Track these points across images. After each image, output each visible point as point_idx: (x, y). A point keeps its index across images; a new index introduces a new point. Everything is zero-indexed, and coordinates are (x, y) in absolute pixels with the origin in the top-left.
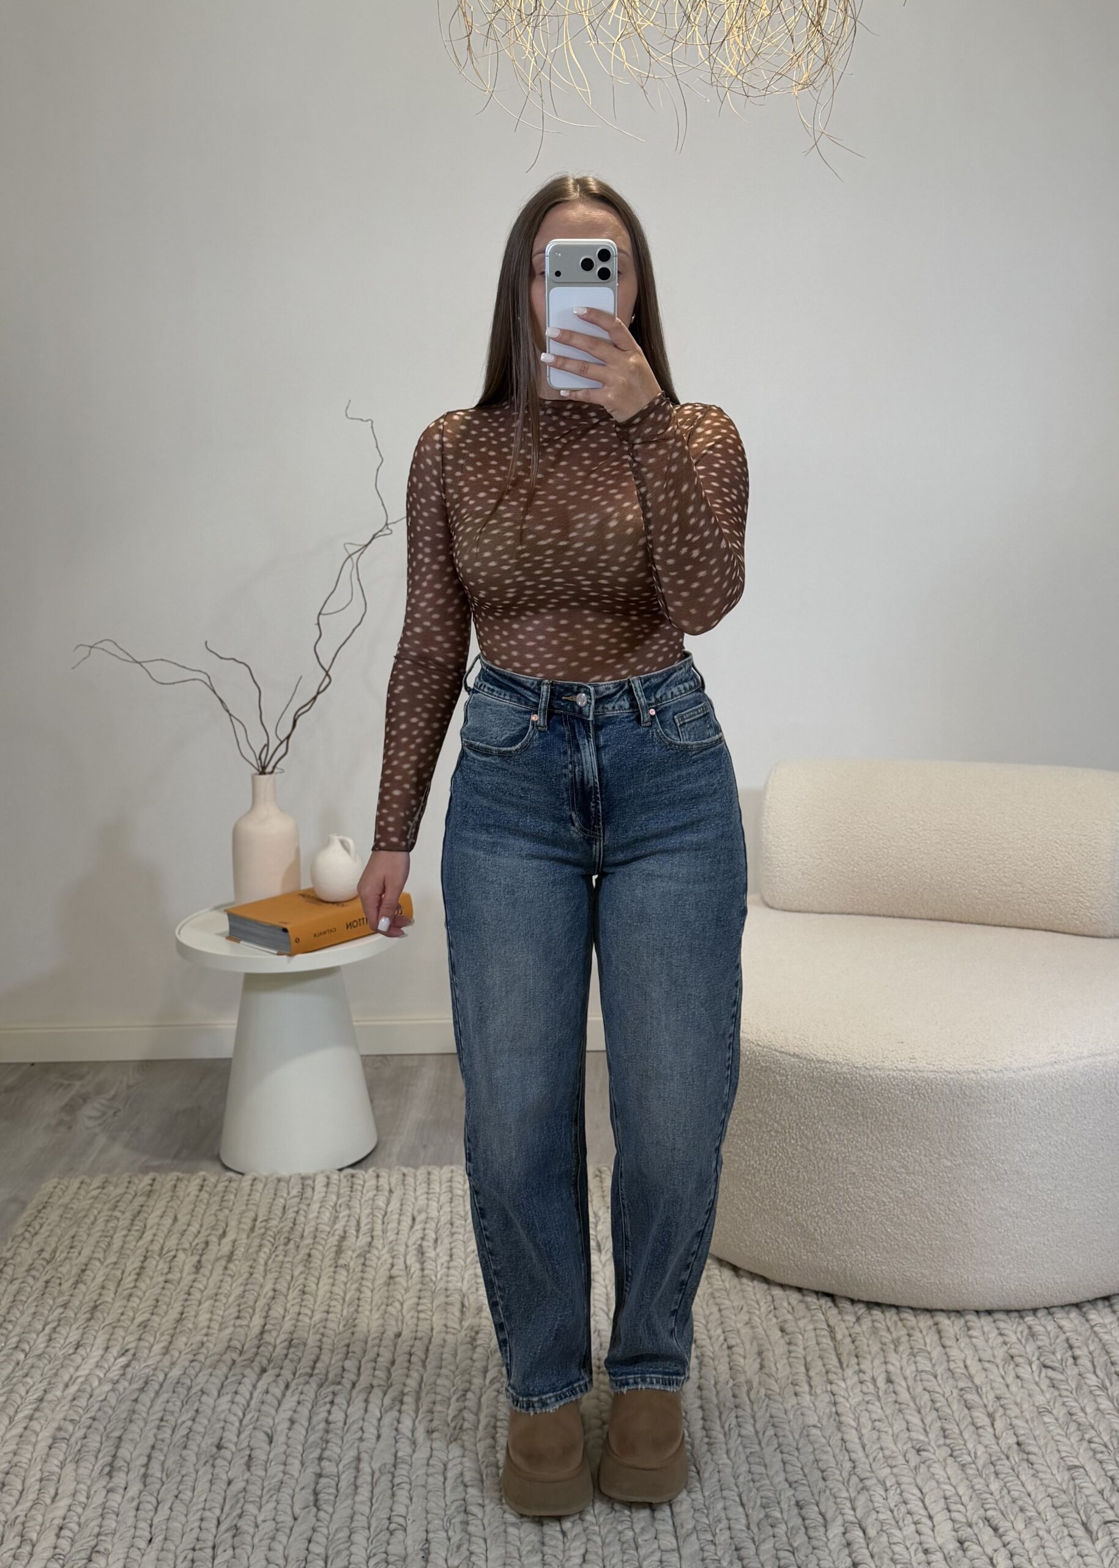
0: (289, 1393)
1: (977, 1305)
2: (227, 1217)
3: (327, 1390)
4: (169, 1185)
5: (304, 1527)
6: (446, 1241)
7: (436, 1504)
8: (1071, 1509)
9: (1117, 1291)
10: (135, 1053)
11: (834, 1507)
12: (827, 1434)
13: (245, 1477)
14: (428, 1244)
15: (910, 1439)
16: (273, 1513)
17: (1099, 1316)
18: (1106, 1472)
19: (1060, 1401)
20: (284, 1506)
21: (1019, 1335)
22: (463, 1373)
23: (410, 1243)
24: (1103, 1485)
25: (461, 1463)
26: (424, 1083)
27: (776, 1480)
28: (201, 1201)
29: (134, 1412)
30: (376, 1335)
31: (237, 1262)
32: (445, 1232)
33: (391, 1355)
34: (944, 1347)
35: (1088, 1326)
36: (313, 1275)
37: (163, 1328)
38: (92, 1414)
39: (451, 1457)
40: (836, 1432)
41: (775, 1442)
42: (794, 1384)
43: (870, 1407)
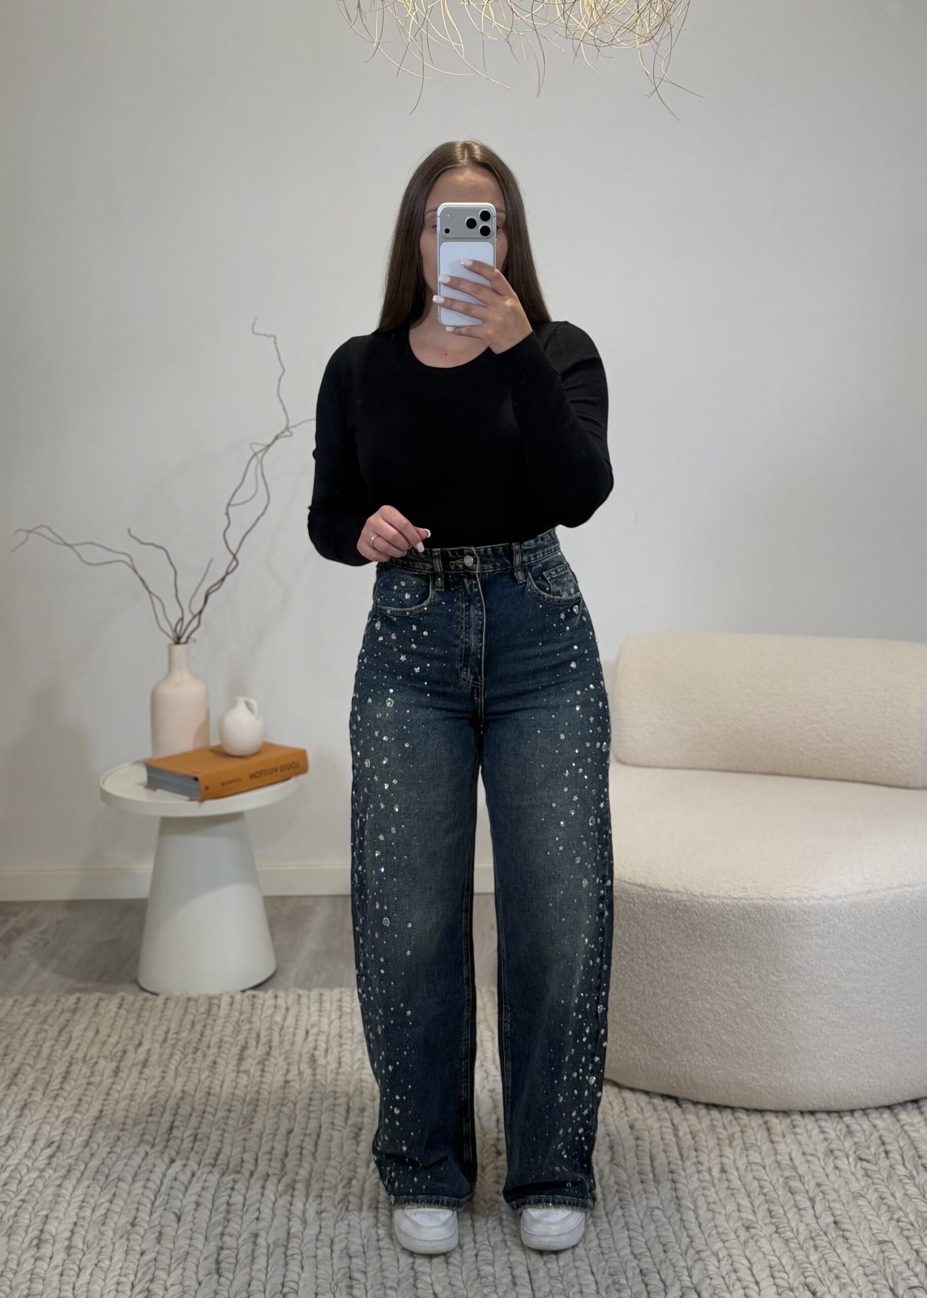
0: (195, 1180)
1: (801, 1106)
2: (143, 1030)
3: (228, 1178)
4: (92, 1003)
5: (207, 1291)
6: (336, 1051)
7: (324, 1270)
8: (879, 1276)
9: (924, 1095)
10: (63, 892)
11: (673, 1274)
12: (669, 1214)
13: (156, 1249)
14: (319, 1053)
15: (740, 1218)
16: (181, 1278)
17: (908, 1117)
18: (911, 1245)
19: (872, 1188)
20: (190, 1273)
21: (838, 1133)
22: (350, 1163)
23: (304, 1052)
24: (909, 1257)
25: (346, 1238)
26: (319, 918)
27: (623, 1253)
28: (120, 1016)
29: (58, 1195)
30: (270, 1131)
31: (151, 1068)
32: (334, 1044)
33: (284, 1149)
34: (772, 1142)
35: (899, 1125)
36: (217, 1079)
37: (84, 1124)
38: (21, 1197)
39: (337, 1233)
40: (676, 1213)
41: (622, 1221)
42: (640, 1173)
43: (706, 1192)
